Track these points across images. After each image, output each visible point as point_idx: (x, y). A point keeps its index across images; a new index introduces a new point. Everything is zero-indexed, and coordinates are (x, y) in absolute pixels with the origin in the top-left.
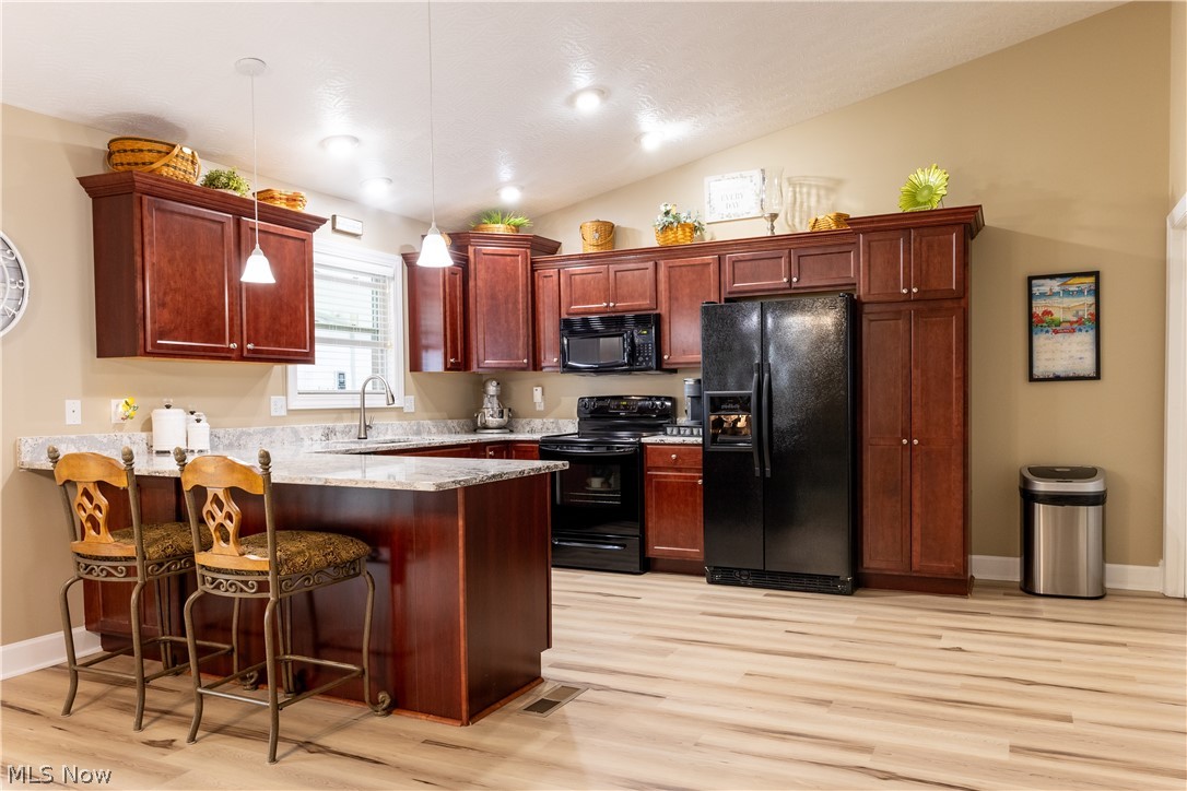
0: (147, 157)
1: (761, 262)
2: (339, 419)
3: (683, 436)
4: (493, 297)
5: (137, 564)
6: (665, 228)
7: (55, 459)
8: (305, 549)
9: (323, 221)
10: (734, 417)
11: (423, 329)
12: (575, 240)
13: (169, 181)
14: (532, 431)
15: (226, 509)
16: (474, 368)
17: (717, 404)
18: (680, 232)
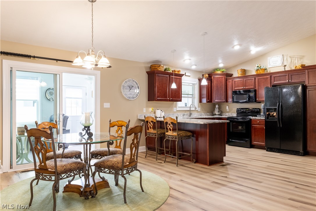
0: (157, 67)
1: (281, 77)
2: (186, 112)
3: (261, 117)
4: (217, 87)
5: (156, 134)
6: (257, 70)
7: (145, 117)
8: (182, 133)
9: (184, 75)
10: (273, 113)
11: (202, 94)
12: (236, 73)
13: (160, 71)
14: (226, 116)
15: (171, 125)
16: (213, 102)
17: (268, 110)
18: (261, 71)
